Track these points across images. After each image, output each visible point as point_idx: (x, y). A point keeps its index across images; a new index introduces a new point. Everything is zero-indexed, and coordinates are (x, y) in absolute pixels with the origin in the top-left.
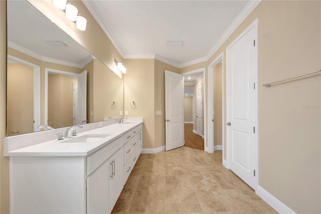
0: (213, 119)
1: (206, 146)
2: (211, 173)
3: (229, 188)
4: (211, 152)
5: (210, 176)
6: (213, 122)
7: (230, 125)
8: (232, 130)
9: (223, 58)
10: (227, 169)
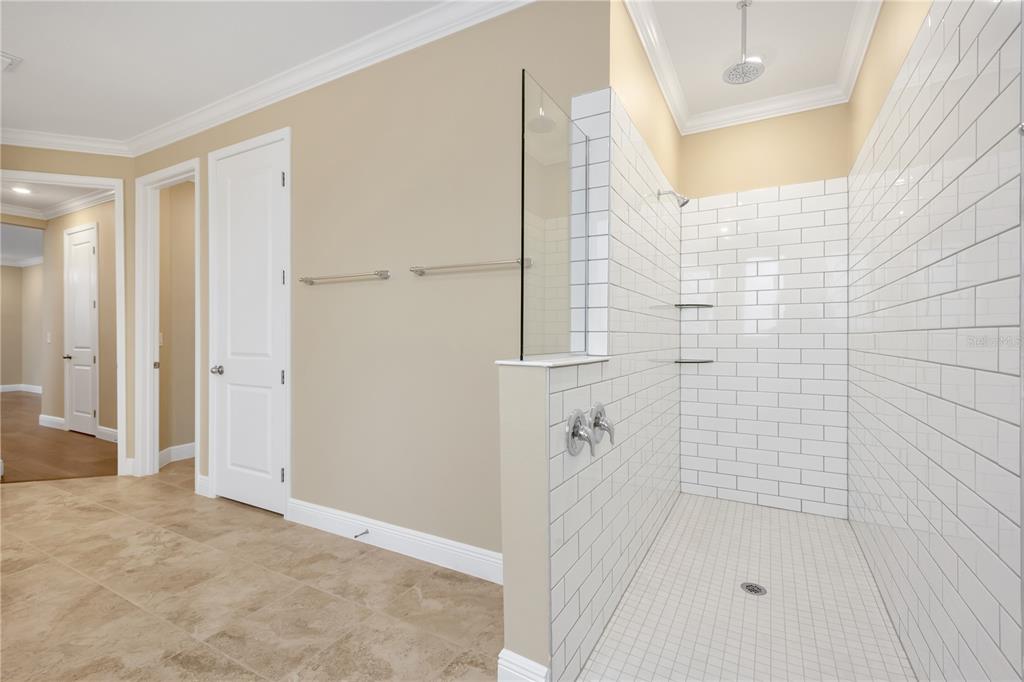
0: (157, 360)
1: (128, 456)
2: (158, 524)
3: (218, 535)
4: (148, 472)
5: (152, 532)
6: (157, 370)
7: (221, 373)
8: (229, 386)
9: (197, 174)
10: (211, 499)
